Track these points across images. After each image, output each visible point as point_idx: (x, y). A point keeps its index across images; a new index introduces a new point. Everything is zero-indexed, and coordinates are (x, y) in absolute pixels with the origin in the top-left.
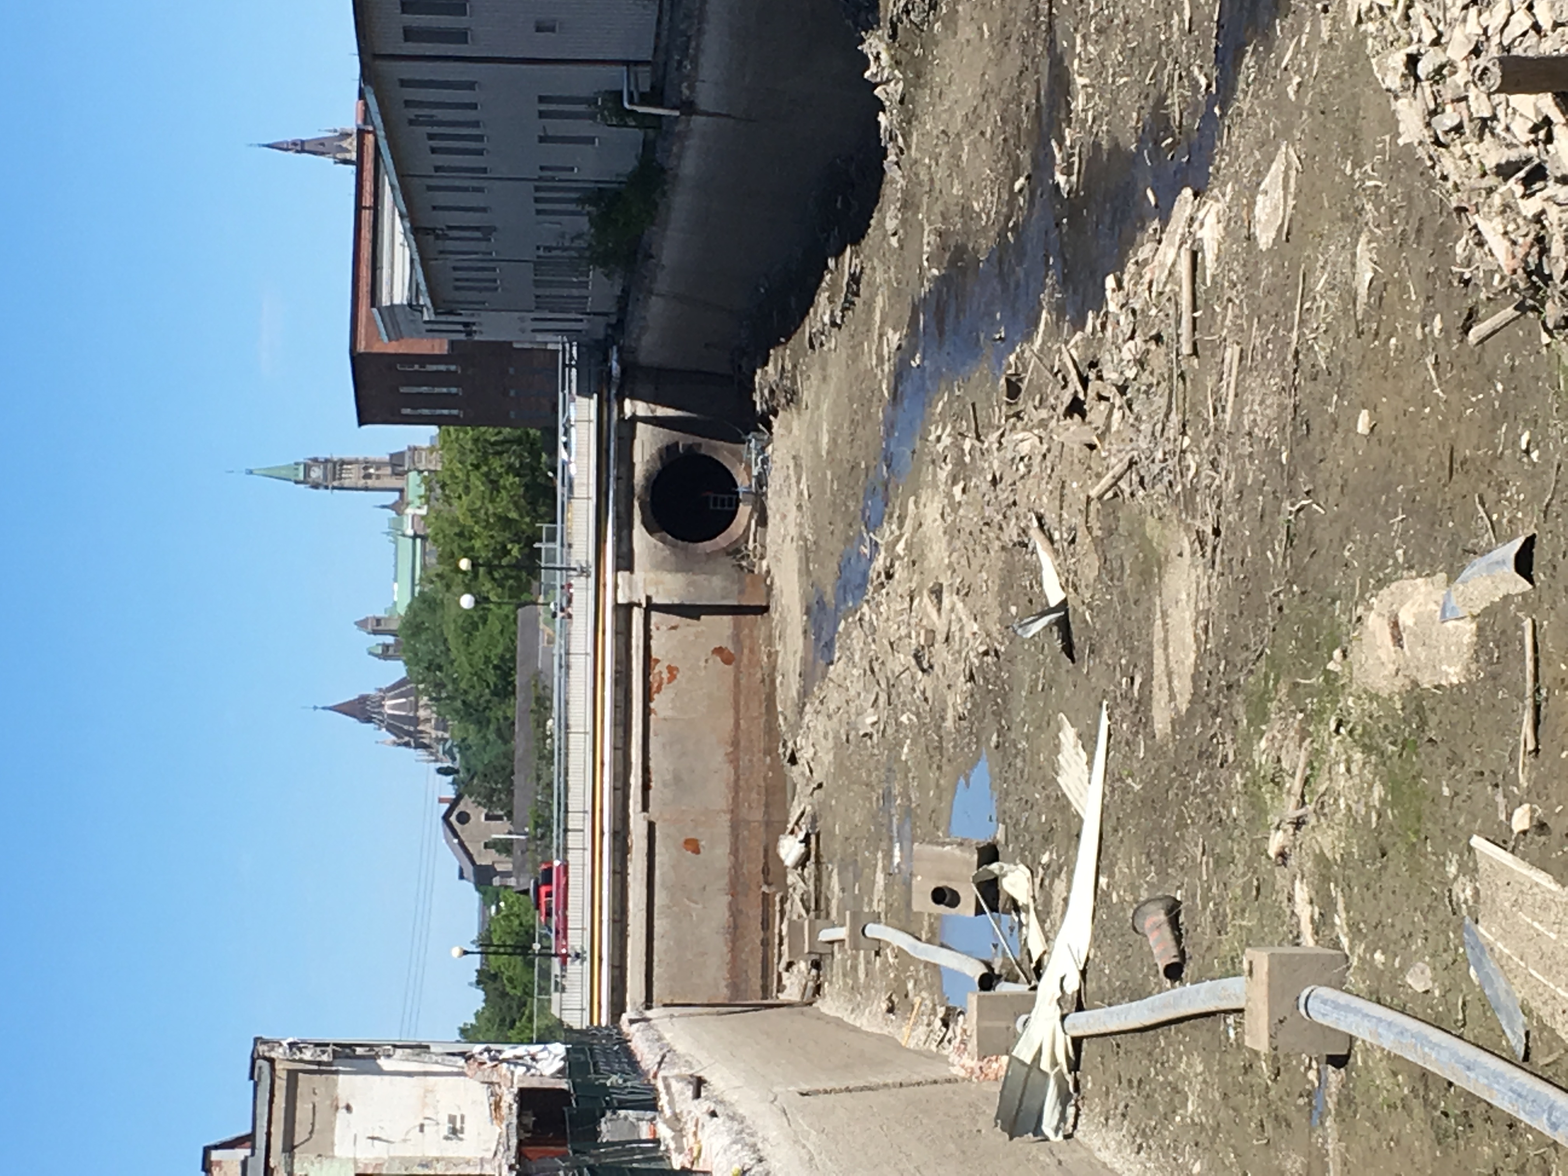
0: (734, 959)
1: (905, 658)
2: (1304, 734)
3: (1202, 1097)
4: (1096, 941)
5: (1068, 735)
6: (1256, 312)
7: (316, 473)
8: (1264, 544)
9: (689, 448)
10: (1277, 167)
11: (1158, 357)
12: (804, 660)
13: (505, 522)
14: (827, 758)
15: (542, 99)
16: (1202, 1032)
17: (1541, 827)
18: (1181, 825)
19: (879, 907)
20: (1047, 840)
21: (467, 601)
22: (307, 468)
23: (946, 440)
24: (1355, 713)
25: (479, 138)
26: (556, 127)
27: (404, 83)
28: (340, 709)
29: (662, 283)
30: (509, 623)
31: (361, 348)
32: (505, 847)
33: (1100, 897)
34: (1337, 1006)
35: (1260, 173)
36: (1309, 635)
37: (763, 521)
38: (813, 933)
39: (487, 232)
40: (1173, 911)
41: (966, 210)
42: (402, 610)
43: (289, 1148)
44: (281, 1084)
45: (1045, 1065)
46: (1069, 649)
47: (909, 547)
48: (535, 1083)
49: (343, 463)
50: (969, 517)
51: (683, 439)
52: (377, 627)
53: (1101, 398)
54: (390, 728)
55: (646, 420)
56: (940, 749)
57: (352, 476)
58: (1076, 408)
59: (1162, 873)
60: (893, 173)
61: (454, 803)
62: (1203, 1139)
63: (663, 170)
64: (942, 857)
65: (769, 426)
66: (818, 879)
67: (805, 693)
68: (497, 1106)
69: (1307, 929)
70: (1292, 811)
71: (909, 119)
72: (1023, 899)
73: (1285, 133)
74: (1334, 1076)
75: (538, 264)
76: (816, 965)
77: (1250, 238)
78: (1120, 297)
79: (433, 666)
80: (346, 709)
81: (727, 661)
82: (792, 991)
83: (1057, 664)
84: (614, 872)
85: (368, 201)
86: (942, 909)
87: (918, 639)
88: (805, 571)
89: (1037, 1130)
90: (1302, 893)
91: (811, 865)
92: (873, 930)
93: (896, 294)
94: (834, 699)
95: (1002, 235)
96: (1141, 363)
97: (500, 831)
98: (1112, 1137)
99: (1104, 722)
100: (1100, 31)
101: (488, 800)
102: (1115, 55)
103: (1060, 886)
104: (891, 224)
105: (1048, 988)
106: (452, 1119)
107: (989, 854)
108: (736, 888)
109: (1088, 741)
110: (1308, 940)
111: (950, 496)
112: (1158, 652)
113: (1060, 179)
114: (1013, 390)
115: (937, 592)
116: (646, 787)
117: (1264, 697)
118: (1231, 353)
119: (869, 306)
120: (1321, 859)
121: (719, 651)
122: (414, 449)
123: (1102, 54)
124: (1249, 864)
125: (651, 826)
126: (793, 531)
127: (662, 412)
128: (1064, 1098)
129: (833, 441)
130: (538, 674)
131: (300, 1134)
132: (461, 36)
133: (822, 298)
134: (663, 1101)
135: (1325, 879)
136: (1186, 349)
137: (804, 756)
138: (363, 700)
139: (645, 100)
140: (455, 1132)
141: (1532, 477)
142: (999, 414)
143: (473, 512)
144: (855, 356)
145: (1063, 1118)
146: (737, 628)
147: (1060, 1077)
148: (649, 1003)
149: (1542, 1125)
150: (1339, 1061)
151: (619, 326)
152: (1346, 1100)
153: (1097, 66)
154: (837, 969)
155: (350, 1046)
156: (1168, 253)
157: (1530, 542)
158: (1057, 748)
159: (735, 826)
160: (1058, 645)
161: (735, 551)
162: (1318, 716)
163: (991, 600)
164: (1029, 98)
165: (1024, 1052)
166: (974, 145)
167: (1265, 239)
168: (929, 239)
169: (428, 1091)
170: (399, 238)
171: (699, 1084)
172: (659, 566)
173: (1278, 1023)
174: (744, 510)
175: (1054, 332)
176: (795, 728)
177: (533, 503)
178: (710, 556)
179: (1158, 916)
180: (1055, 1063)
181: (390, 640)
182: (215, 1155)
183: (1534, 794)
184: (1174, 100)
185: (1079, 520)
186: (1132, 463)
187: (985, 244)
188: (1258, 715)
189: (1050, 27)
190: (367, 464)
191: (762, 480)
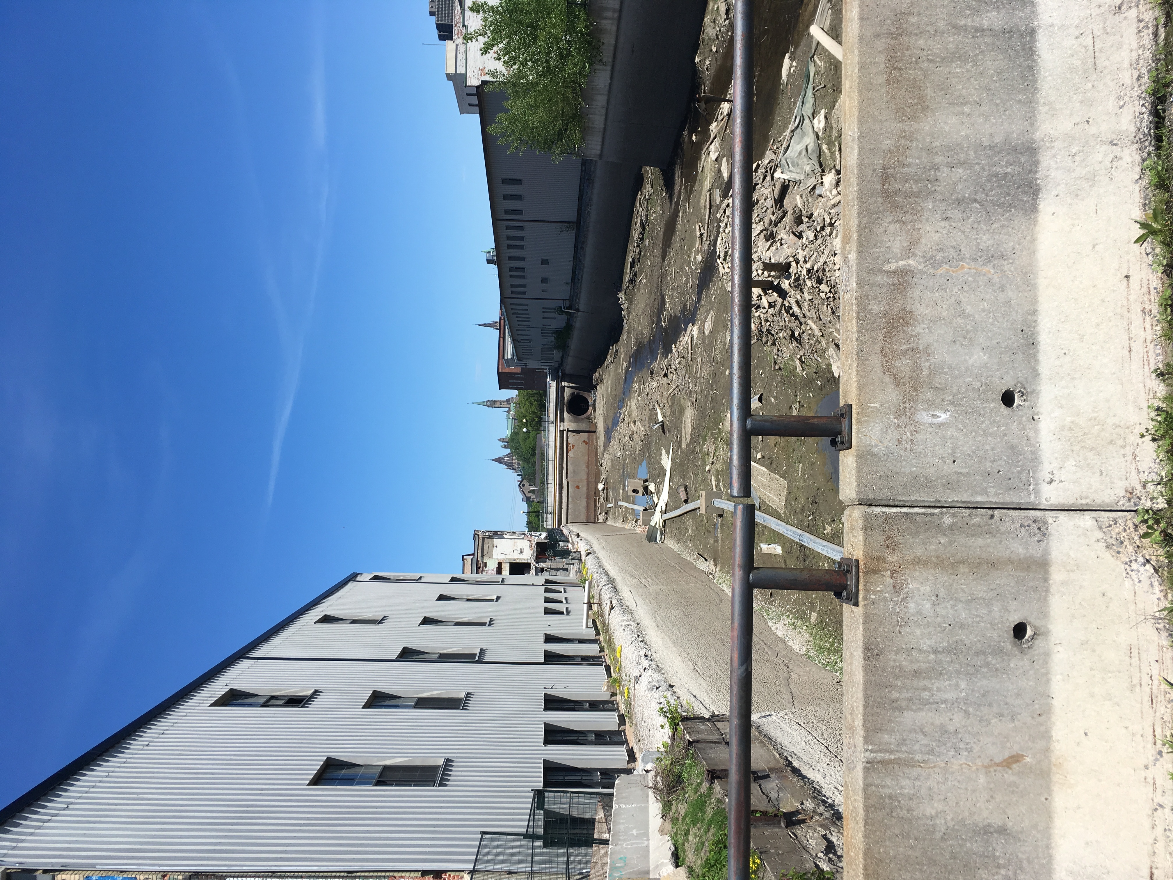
0: (587, 514)
1: (627, 438)
2: (714, 443)
3: (692, 529)
4: (669, 498)
5: (664, 452)
6: (705, 350)
7: (489, 404)
8: (707, 402)
9: (578, 393)
10: (710, 316)
11: (683, 362)
12: (604, 443)
13: (534, 413)
14: (609, 464)
15: (543, 308)
16: (692, 514)
17: (763, 457)
18: (688, 468)
19: (621, 498)
20: (659, 476)
21: (525, 430)
22: (487, 402)
23: (637, 387)
24: (725, 437)
25: (529, 318)
26: (546, 315)
27: (511, 304)
28: (494, 460)
29: (572, 353)
30: (535, 438)
31: (500, 371)
32: (533, 492)
33: (670, 488)
34: (720, 502)
35: (706, 318)
36: (715, 421)
37: (595, 411)
38: (606, 505)
39: (530, 341)
40: (686, 488)
41: (642, 333)
42: (509, 436)
43: (482, 556)
44: (481, 541)
45: (657, 526)
46: (664, 432)
47: (628, 413)
48: (540, 541)
49: (495, 401)
50: (642, 403)
51: (576, 391)
52: (502, 440)
53: (671, 373)
54: (506, 465)
55: (567, 387)
56: (635, 459)
57: (497, 404)
58: (666, 375)
59: (684, 480)
60: (625, 325)
61: (521, 482)
62: (692, 539)
63: (571, 326)
64: (635, 482)
65: (596, 388)
66: (607, 494)
67: (604, 450)
68: (531, 546)
69: (714, 487)
70: (711, 460)
71: (629, 313)
72: (653, 491)
73: (711, 309)
74: (720, 519)
75: (542, 349)
76: (606, 513)
77: (704, 333)
78: (676, 349)
79: (516, 449)
80: (495, 460)
81: (586, 444)
82: (601, 521)
83: (661, 436)
84: (559, 493)
85: (502, 336)
86: (635, 494)
87: (630, 433)
88: (605, 422)
89: (655, 541)
90: (713, 479)
91: (605, 490)
92: (619, 503)
93: (626, 354)
94: (611, 450)
95: (650, 338)
96: (680, 363)
97: (532, 488)
98: (672, 542)
99: (672, 447)
100: (672, 289)
101: (529, 481)
102: (675, 294)
103: (661, 486)
104: (625, 338)
105: (658, 509)
106: (521, 549)
107: (646, 481)
108: (588, 498)
109: (668, 454)
110: (715, 490)
111: (638, 400)
112: (683, 429)
113: (663, 324)
114: (652, 373)
115: (634, 422)
116: (567, 473)
117: (706, 436)
118: (699, 360)
119: (620, 357)
120: (717, 471)
121: (584, 441)
122: (512, 398)
123: (672, 294)
124: (702, 475)
125: (568, 483)
126: (602, 412)
127: (571, 385)
128: (662, 534)
129: (611, 390)
130: (541, 447)
131: (485, 553)
132: (524, 293)
133: (609, 356)
134: (570, 539)
135: (718, 475)
136: (690, 359)
137: (604, 464)
138: (500, 458)
139: (567, 308)
140: (521, 552)
141: (762, 381)
142: (649, 379)
143: (526, 411)
144: (616, 370)
145: (661, 538)
146: (589, 436)
147: (661, 529)
148: (567, 523)
149: (762, 522)
150: (721, 516)
151: (561, 364)
152: (722, 524)
153: (671, 297)
154: (611, 514)
155: (497, 532)
156: (686, 338)
157: (762, 395)
158: (661, 455)
159: (588, 483)
160: (661, 430)
161: (588, 418)
162: (717, 439)
163: (646, 422)
164: (656, 306)
165: (653, 524)
166: (644, 318)
167: (707, 333)
168: (633, 340)
169: (515, 543)
170: (509, 343)
171: (578, 536)
172: (570, 421)
173: (707, 507)
174: (591, 408)
175: (661, 359)
176: (602, 459)
177: (541, 408)
178: (582, 419)
179: (682, 489)
180: (660, 526)
181: (506, 444)
182: (465, 557)
183: (761, 451)
184: (688, 303)
185: (666, 401)
186: (677, 386)
187: (646, 341)
188: (704, 440)
189: (661, 289)
190: (501, 401)
191: (595, 401)
